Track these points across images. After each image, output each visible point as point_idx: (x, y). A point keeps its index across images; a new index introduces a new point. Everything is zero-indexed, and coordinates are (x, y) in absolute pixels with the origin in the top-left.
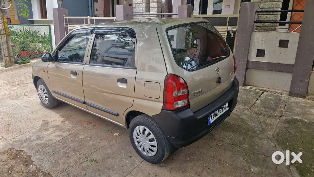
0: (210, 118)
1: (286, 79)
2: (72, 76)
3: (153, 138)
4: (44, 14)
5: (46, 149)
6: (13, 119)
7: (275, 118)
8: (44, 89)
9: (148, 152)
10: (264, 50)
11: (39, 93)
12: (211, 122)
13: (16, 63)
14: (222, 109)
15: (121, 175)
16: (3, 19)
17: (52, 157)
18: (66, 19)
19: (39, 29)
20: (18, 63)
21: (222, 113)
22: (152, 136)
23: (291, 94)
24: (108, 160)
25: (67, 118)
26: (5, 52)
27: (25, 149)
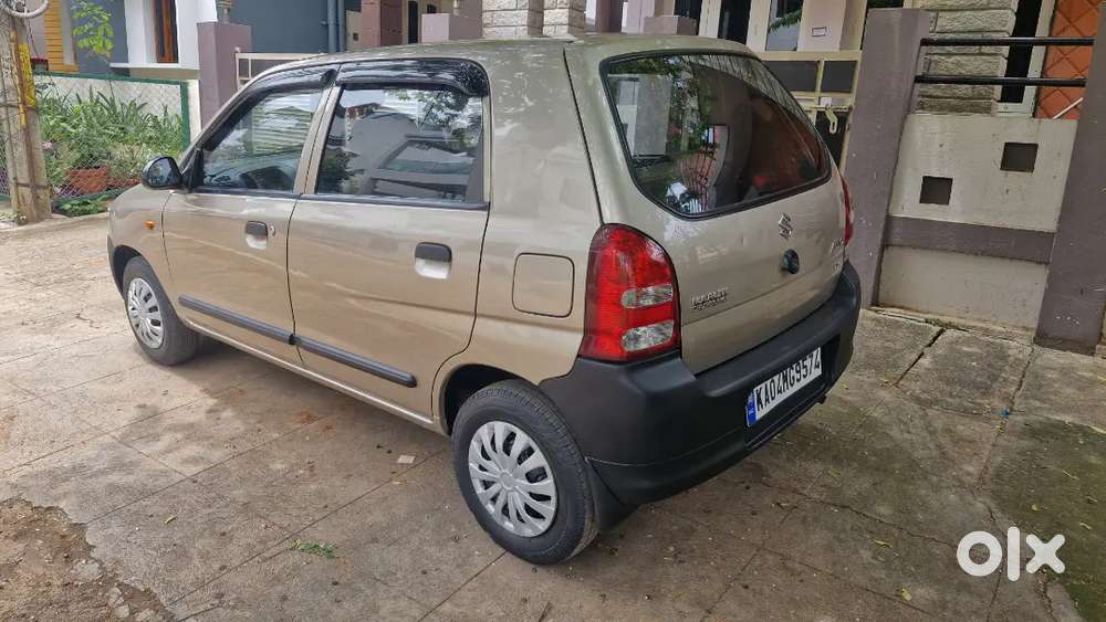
0: (752, 398)
1: (1025, 285)
2: (251, 242)
3: (543, 469)
4: (166, 45)
5: (144, 503)
6: (29, 397)
7: (988, 420)
8: (149, 295)
9: (522, 521)
10: (949, 181)
11: (130, 308)
12: (759, 415)
13: (57, 209)
14: (798, 372)
15: (418, 602)
16: (17, 51)
17: (162, 535)
18: (243, 62)
19: (146, 92)
20: (64, 212)
21: (797, 387)
22: (537, 460)
23: (1042, 338)
24: (373, 548)
25: (228, 399)
26: (17, 170)
27: (62, 504)
